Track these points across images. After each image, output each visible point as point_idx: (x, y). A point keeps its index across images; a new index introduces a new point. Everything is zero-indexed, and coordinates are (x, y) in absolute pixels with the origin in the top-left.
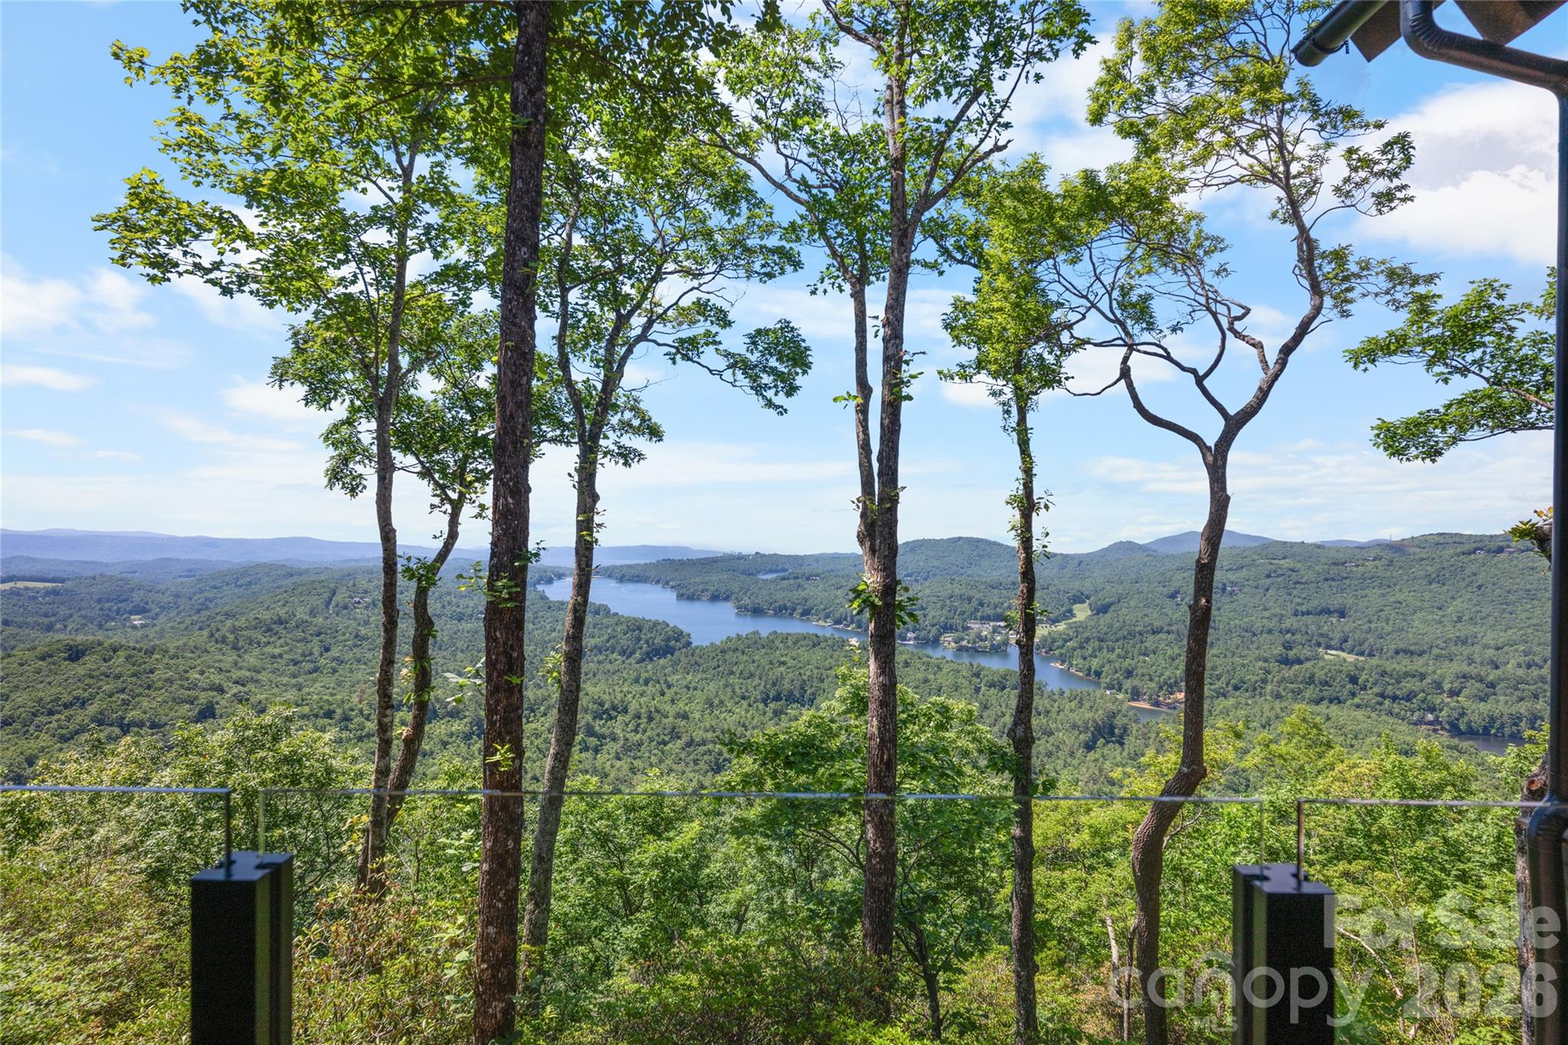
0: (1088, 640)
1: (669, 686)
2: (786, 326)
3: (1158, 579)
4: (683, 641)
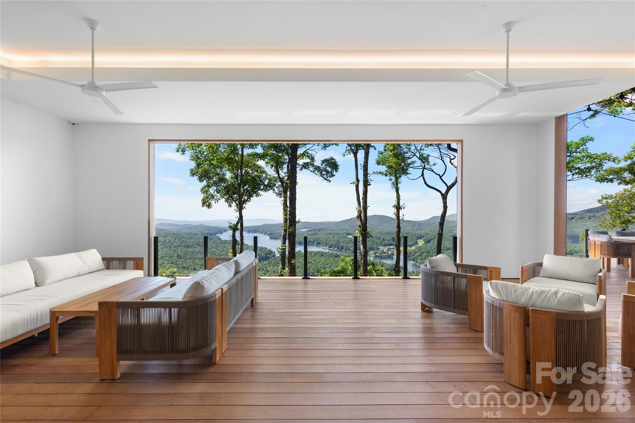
0: (423, 253)
1: (267, 272)
2: (332, 159)
4: (273, 254)
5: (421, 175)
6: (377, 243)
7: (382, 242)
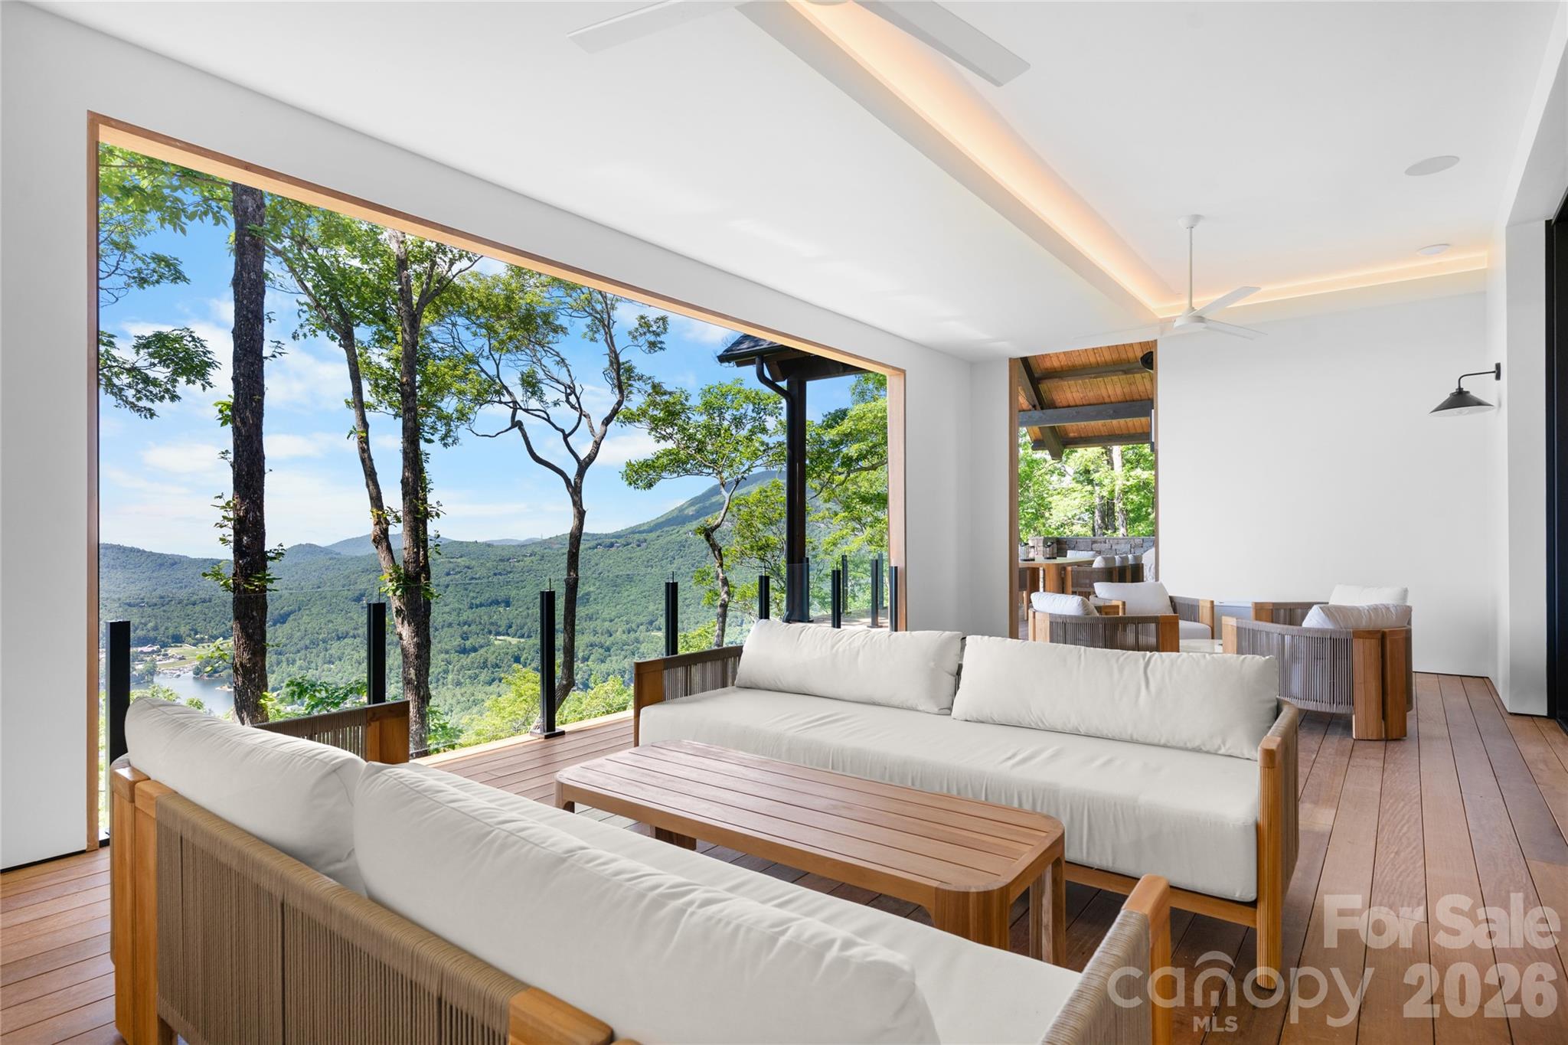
3: (342, 582)
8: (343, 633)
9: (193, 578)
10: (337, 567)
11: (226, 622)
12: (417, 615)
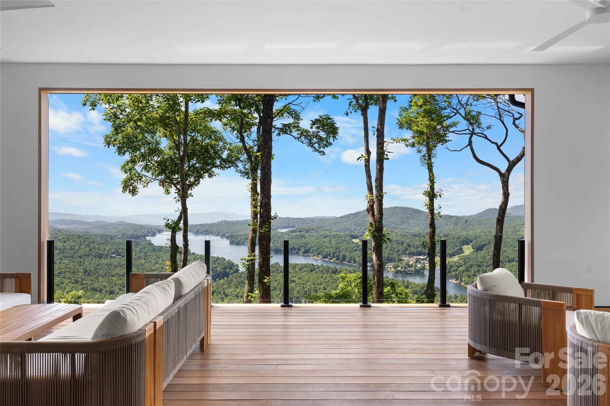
0: (471, 266)
1: (226, 296)
2: (328, 118)
4: (234, 269)
5: (468, 144)
6: (398, 251)
7: (406, 249)
8: (511, 259)
9: (441, 225)
10: (509, 221)
11: (455, 247)
12: (379, 250)
